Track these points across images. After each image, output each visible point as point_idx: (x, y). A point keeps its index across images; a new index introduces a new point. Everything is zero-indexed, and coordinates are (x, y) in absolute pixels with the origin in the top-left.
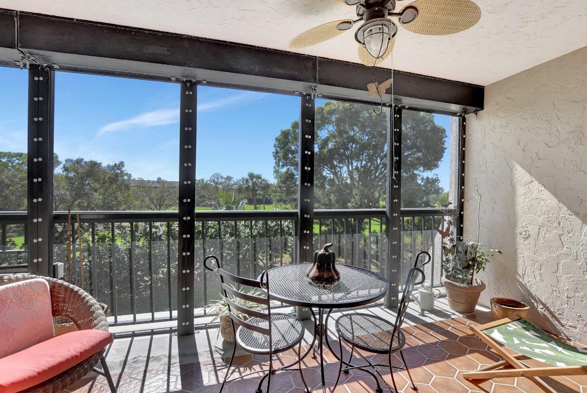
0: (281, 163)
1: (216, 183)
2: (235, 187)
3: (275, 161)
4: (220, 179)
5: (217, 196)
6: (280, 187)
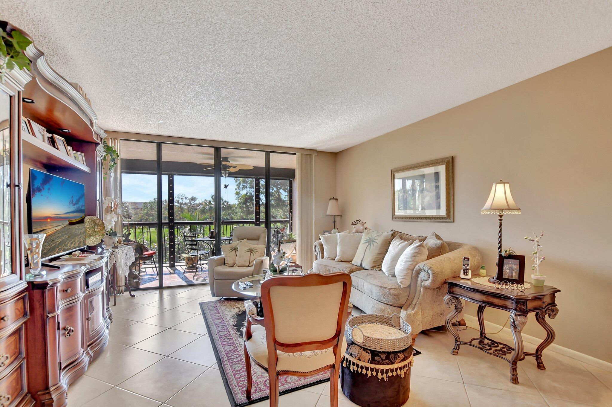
0: (241, 187)
1: (181, 204)
2: (200, 207)
3: (236, 184)
4: (184, 200)
5: (181, 216)
6: (240, 207)
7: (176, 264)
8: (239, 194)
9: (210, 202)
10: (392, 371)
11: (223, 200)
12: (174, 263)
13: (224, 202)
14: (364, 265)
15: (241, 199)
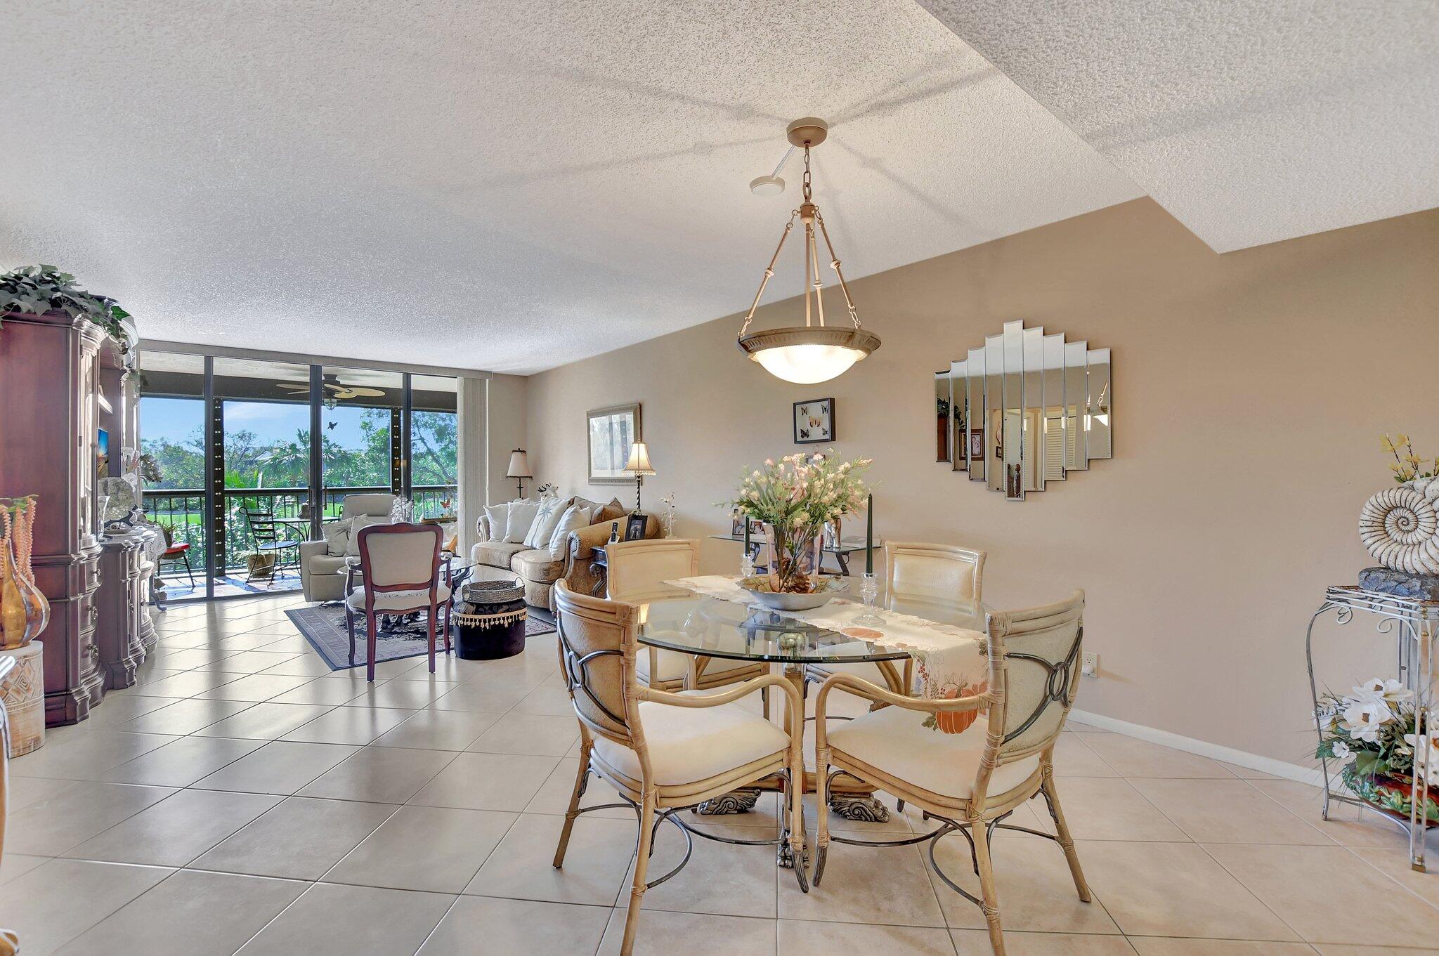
2: (266, 458)
7: (227, 572)
8: (370, 427)
9: (293, 447)
10: (494, 620)
11: (327, 442)
12: (224, 569)
13: (330, 447)
14: (534, 546)
15: (374, 439)
